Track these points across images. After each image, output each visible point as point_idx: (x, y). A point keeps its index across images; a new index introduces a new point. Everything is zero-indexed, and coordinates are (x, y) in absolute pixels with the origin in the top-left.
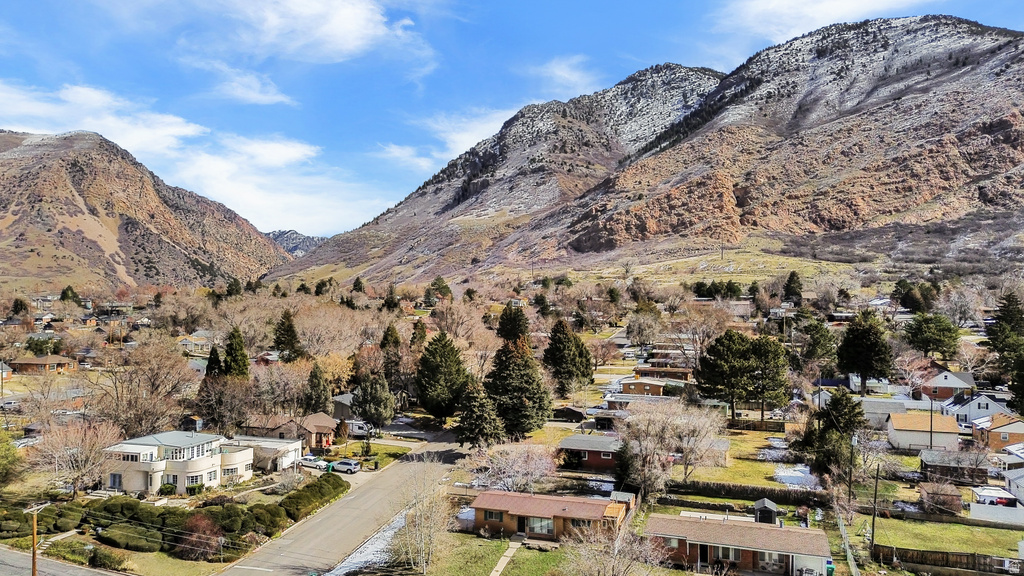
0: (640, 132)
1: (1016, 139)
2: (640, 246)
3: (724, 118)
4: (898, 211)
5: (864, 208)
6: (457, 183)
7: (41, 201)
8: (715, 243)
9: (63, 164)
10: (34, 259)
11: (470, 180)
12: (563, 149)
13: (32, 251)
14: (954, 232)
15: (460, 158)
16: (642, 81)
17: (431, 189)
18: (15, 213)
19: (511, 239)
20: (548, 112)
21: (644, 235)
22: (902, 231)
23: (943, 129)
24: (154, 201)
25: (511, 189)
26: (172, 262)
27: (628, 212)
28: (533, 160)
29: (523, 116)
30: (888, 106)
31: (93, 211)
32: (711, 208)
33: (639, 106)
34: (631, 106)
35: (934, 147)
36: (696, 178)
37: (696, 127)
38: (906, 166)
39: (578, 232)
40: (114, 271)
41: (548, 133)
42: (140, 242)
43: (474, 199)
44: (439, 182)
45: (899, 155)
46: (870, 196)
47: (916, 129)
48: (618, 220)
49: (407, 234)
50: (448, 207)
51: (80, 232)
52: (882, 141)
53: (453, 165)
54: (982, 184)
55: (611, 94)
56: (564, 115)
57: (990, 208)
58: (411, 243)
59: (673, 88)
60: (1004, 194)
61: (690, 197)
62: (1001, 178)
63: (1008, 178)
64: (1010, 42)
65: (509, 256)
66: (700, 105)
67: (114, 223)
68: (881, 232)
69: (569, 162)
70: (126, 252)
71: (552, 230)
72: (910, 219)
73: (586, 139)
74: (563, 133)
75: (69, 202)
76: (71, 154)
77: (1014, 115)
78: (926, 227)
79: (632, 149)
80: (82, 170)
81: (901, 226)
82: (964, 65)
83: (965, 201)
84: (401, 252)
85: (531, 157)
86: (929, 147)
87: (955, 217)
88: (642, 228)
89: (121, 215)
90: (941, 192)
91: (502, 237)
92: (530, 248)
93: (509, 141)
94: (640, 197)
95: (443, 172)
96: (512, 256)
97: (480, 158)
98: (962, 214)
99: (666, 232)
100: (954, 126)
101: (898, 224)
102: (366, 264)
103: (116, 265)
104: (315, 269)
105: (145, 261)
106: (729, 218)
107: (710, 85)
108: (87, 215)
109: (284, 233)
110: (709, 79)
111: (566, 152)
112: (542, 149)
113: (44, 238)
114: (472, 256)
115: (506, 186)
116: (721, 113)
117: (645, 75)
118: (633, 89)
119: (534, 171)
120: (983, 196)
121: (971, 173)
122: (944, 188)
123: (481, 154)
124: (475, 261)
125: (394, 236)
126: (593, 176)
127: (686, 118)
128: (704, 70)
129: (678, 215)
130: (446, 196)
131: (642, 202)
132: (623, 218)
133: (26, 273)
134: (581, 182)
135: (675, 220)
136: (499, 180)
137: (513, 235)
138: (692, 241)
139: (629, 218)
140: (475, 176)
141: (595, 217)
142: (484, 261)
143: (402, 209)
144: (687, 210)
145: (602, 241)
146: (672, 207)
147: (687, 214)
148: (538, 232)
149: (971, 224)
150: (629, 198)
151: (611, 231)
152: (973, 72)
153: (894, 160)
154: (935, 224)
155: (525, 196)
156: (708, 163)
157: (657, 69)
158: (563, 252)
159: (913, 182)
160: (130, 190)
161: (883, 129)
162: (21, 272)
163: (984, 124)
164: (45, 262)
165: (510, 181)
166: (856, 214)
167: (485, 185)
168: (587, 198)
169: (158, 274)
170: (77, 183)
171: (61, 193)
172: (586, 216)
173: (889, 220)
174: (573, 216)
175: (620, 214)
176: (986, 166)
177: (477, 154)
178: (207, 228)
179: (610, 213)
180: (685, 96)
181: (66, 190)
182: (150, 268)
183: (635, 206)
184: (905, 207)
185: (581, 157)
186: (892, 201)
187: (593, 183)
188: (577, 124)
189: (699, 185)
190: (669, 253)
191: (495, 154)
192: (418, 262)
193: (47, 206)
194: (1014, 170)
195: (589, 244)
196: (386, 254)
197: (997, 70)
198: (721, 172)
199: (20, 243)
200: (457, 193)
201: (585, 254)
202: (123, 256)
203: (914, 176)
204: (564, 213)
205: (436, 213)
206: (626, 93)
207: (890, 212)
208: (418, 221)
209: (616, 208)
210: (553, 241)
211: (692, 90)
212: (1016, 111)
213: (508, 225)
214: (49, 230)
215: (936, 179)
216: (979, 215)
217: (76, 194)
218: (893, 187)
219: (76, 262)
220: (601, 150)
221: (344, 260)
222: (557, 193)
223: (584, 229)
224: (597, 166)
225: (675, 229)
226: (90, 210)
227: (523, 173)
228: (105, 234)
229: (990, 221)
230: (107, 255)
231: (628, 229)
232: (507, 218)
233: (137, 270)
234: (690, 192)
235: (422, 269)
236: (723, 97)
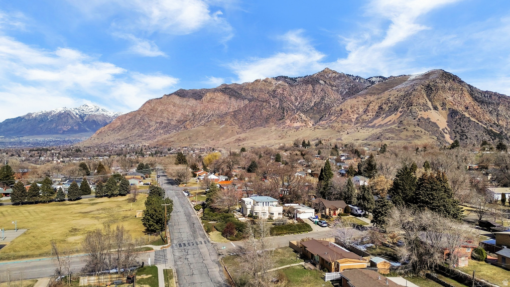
7: (412, 105)
9: (423, 87)
10: (405, 133)
13: (404, 129)
18: (401, 112)
24: (468, 100)
26: (475, 132)
31: (435, 108)
40: (444, 137)
42: (458, 122)
51: (428, 119)
67: (445, 113)
70: (451, 128)
75: (425, 105)
76: (427, 82)
80: (431, 88)
89: (449, 109)
103: (445, 134)
105: (460, 131)
108: (433, 111)
113: (410, 122)
133: (401, 139)
160: (456, 96)
162: (399, 138)
164: (409, 134)
169: (467, 138)
170: (428, 96)
171: (421, 101)
178: (500, 112)
181: (424, 99)
182: (463, 135)
193: (414, 108)
199: (400, 125)
202: (449, 129)
214: (414, 119)
217: (428, 100)
219: (423, 133)
226: (434, 108)
228: (440, 119)
230: (440, 129)
233: (456, 137)
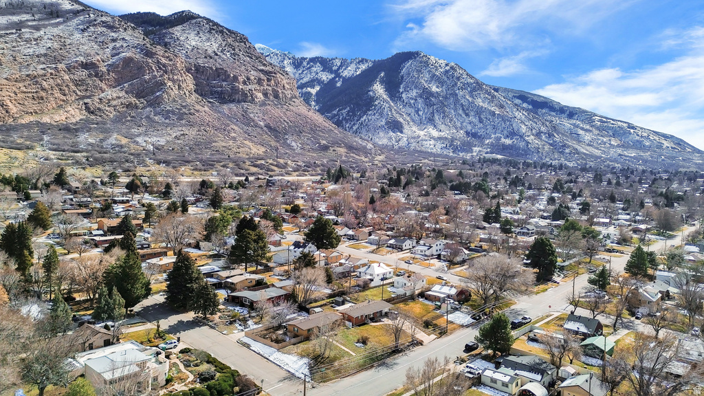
1: (101, 76)
4: (36, 113)
5: (13, 109)
14: (77, 130)
22: (44, 128)
23: (57, 60)
30: (12, 33)
35: (53, 71)
38: (37, 81)
45: (30, 72)
46: (15, 100)
47: (38, 56)
52: (15, 60)
54: (86, 101)
57: (93, 117)
60: (99, 109)
62: (96, 99)
63: (101, 99)
64: (83, 10)
68: (28, 126)
72: (46, 119)
77: (98, 61)
78: (58, 126)
81: (40, 123)
82: (58, 17)
83: (77, 110)
86: (50, 71)
87: (74, 121)
90: (62, 103)
98: (78, 119)
100: (63, 60)
101: (39, 122)
120: (87, 109)
121: (79, 93)
122: (64, 101)
149: (83, 126)
152: (65, 24)
153: (28, 76)
154: (63, 125)
159: (43, 94)
161: (13, 51)
163: (82, 62)
166: (7, 112)
173: (32, 118)
176: (86, 90)
184: (40, 110)
186: (32, 106)
194: (102, 95)
197: (81, 27)
203: (43, 89)
207: (31, 113)
212: (98, 57)
215: (58, 94)
216: (87, 121)
218: (30, 95)
229: (95, 126)
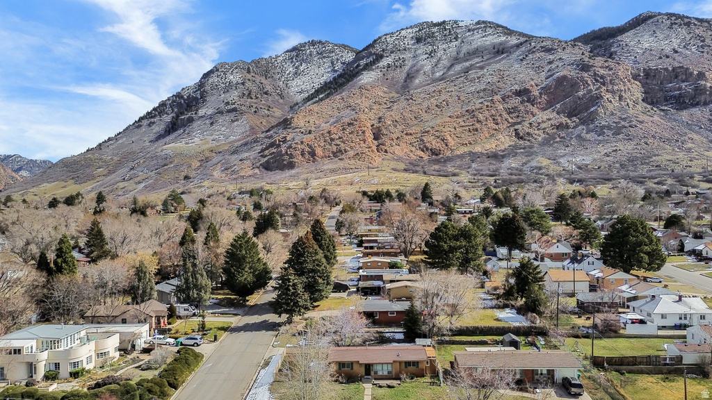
0: (303, 87)
1: (533, 100)
2: (312, 167)
3: (360, 80)
4: (470, 144)
5: (452, 142)
6: (167, 118)
8: (362, 164)
11: (178, 116)
12: (249, 96)
14: (503, 157)
15: (169, 99)
16: (303, 51)
17: (145, 122)
19: (215, 160)
20: (236, 68)
21: (314, 158)
22: (474, 156)
23: (494, 93)
25: (212, 124)
27: (302, 143)
28: (228, 103)
29: (217, 70)
30: (461, 77)
32: (358, 140)
33: (302, 68)
34: (296, 68)
35: (489, 104)
36: (347, 120)
37: (342, 85)
38: (474, 115)
39: (266, 156)
41: (237, 83)
43: (182, 131)
44: (152, 117)
45: (470, 108)
46: (454, 134)
47: (478, 92)
48: (295, 148)
49: (126, 158)
50: (160, 137)
52: (459, 99)
53: (163, 104)
54: (516, 127)
55: (281, 58)
56: (249, 72)
57: (521, 142)
58: (131, 164)
59: (324, 57)
60: (528, 134)
61: (344, 133)
62: (526, 124)
63: (530, 124)
64: (527, 41)
65: (215, 173)
66: (344, 70)
68: (461, 157)
69: (255, 106)
71: (246, 155)
72: (478, 149)
73: (266, 90)
74: (248, 84)
77: (532, 86)
78: (487, 154)
79: (299, 98)
81: (473, 153)
82: (503, 53)
83: (507, 137)
84: (122, 171)
85: (226, 101)
86: (486, 104)
87: (503, 148)
88: (313, 154)
90: (494, 132)
91: (207, 160)
92: (231, 167)
93: (207, 88)
94: (310, 132)
95: (155, 109)
96: (217, 174)
97: (185, 100)
98: (507, 145)
99: (329, 157)
100: (499, 91)
101: (471, 152)
102: (92, 181)
104: (46, 186)
106: (370, 147)
107: (349, 57)
109: (9, 157)
110: (348, 52)
111: (252, 99)
112: (234, 95)
114: (183, 174)
115: (207, 122)
116: (359, 76)
117: (304, 46)
118: (297, 56)
119: (229, 111)
120: (517, 135)
121: (510, 120)
122: (496, 130)
123: (185, 97)
124: (186, 178)
125: (116, 159)
126: (273, 116)
127: (334, 79)
128: (345, 46)
129: (337, 145)
130: (159, 128)
131: (312, 136)
132: (299, 146)
134: (265, 121)
135: (335, 149)
136: (202, 117)
137: (216, 159)
138: (346, 163)
139: (303, 147)
140: (182, 113)
141: (279, 146)
142: (194, 178)
143: (121, 137)
144: (342, 142)
145: (285, 162)
146: (332, 140)
147: (342, 144)
148: (236, 156)
149: (512, 152)
150: (302, 133)
151: (291, 156)
152: (508, 58)
153: (467, 111)
154: (492, 152)
155: (223, 129)
156: (354, 110)
157: (313, 43)
158: (257, 171)
159: (478, 126)
161: (459, 91)
163: (516, 90)
165: (211, 118)
166: (447, 145)
167: (191, 120)
168: (271, 132)
172: (272, 145)
173: (466, 149)
174: (262, 144)
175: (296, 143)
176: (518, 116)
177: (182, 97)
179: (290, 143)
180: (332, 63)
183: (307, 138)
184: (474, 141)
185: (263, 102)
186: (467, 137)
187: (274, 122)
188: (258, 79)
189: (349, 124)
190: (333, 171)
191: (196, 98)
192: (138, 179)
194: (533, 119)
195: (275, 165)
196: (110, 173)
197: (521, 57)
198: (363, 117)
200: (168, 126)
201: (273, 172)
203: (479, 121)
204: (255, 142)
205: (151, 141)
206: (292, 58)
207: (466, 144)
208: (136, 148)
209: (293, 139)
210: (248, 163)
211: (338, 59)
212: (532, 83)
213: (212, 151)
215: (491, 124)
216: (515, 147)
218: (467, 128)
220: (277, 98)
221: (73, 178)
222: (248, 128)
223: (271, 154)
224: (275, 109)
225: (335, 154)
227: (221, 113)
229: (522, 150)
231: (303, 154)
232: (210, 145)
234: (344, 129)
235: (143, 185)
236: (358, 66)
